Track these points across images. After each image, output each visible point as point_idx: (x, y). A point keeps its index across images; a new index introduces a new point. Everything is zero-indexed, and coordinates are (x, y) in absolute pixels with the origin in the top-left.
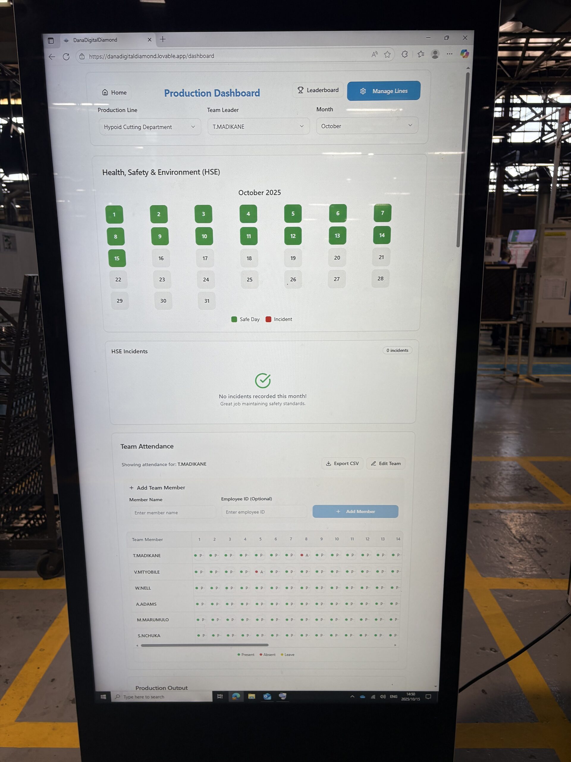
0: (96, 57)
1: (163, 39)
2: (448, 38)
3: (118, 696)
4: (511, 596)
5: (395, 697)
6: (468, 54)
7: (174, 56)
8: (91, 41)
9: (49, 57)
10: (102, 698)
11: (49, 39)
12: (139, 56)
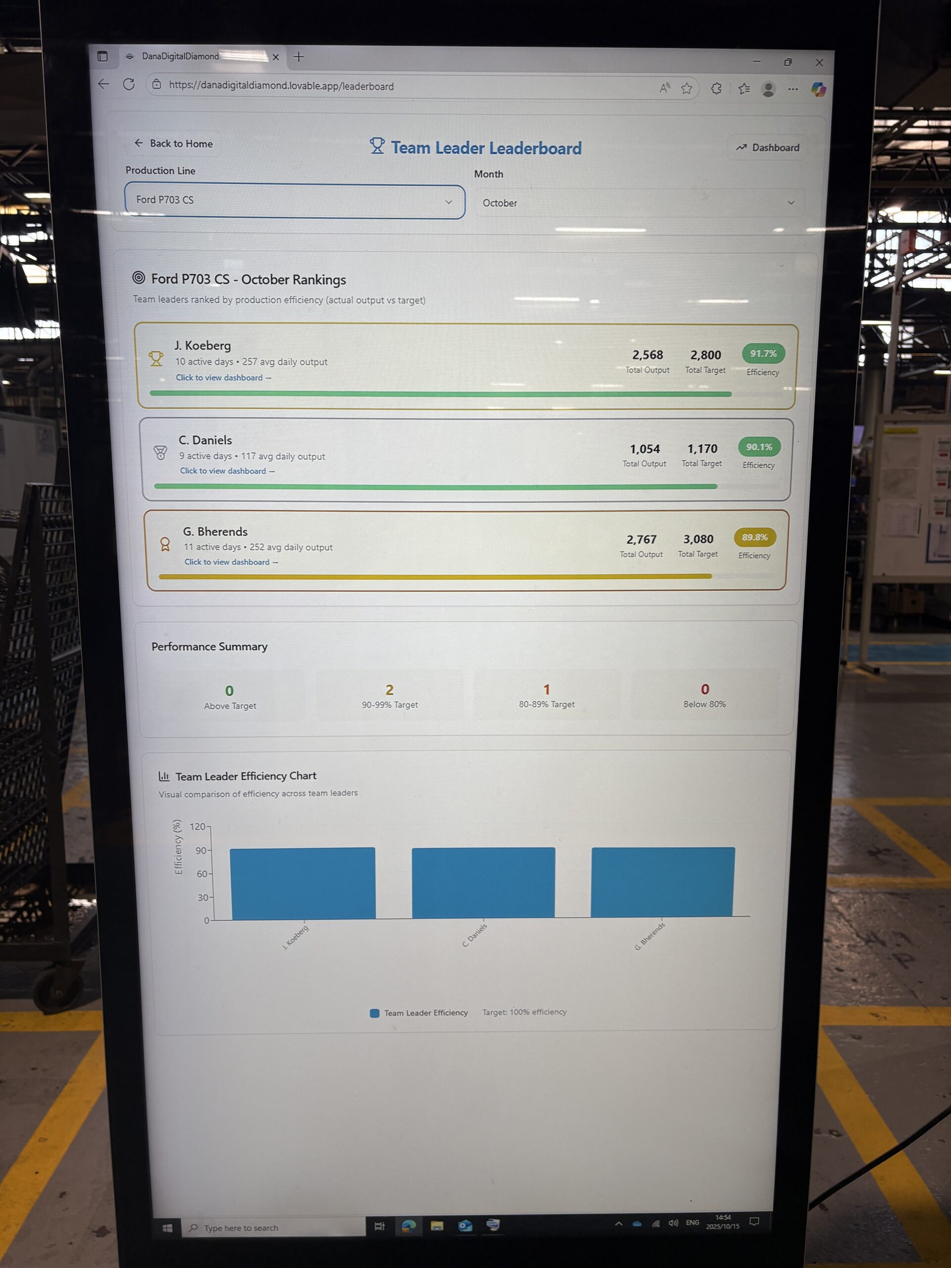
0: (181, 85)
1: (299, 57)
2: (791, 62)
3: (194, 1227)
4: (860, 1038)
5: (695, 1223)
6: (824, 90)
7: (318, 86)
8: (173, 58)
9: (99, 84)
10: (164, 1230)
11: (100, 52)
12: (257, 86)
